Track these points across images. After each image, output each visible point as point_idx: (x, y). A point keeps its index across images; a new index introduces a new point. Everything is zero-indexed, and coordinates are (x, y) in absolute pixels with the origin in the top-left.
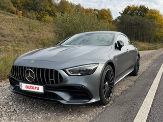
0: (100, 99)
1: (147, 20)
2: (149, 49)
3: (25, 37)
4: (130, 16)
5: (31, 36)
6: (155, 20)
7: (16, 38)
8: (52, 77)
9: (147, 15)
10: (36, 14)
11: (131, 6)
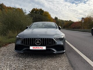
1: (44, 17)
6: (47, 17)
8: (50, 42)
11: (35, 8)
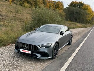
0: (52, 57)
1: (83, 10)
2: (82, 28)
3: (14, 17)
4: (73, 8)
5: (17, 16)
7: (9, 17)
9: (83, 7)
10: (19, 2)
11: (75, 1)
